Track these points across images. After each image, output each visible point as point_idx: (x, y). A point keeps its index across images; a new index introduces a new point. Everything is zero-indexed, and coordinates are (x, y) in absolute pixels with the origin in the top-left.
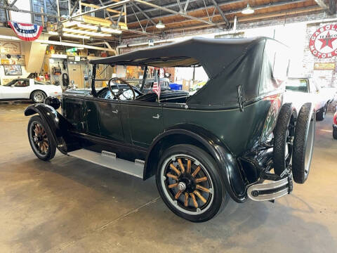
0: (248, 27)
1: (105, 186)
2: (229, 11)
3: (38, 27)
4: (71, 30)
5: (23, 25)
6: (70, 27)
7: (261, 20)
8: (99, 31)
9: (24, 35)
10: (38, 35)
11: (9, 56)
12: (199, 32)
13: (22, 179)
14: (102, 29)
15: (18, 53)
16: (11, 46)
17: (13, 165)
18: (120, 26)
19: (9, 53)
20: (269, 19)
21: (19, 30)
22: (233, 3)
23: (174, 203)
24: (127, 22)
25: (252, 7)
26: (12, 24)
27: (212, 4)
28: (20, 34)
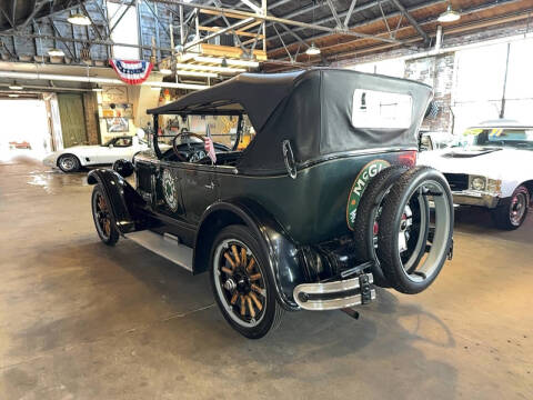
0: (462, 43)
1: (162, 282)
2: (426, 19)
3: (147, 64)
4: (189, 66)
5: (127, 62)
6: (186, 62)
7: (484, 29)
8: (224, 65)
9: (129, 77)
10: (147, 76)
11: (113, 106)
12: (381, 55)
13: (69, 266)
14: (228, 61)
15: (124, 100)
16: (115, 91)
17: (68, 248)
18: (255, 56)
19: (113, 102)
20: (499, 26)
21: (122, 70)
22: (432, 4)
23: (229, 309)
24: (268, 49)
25: (456, 10)
26: (114, 62)
27: (397, 10)
28: (123, 75)
